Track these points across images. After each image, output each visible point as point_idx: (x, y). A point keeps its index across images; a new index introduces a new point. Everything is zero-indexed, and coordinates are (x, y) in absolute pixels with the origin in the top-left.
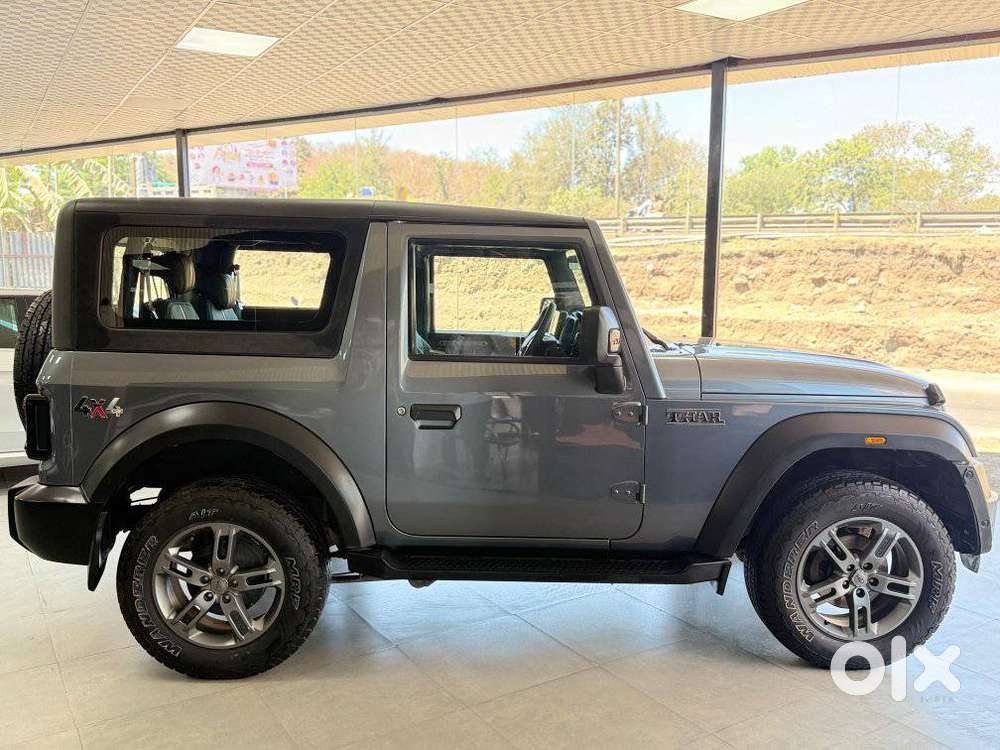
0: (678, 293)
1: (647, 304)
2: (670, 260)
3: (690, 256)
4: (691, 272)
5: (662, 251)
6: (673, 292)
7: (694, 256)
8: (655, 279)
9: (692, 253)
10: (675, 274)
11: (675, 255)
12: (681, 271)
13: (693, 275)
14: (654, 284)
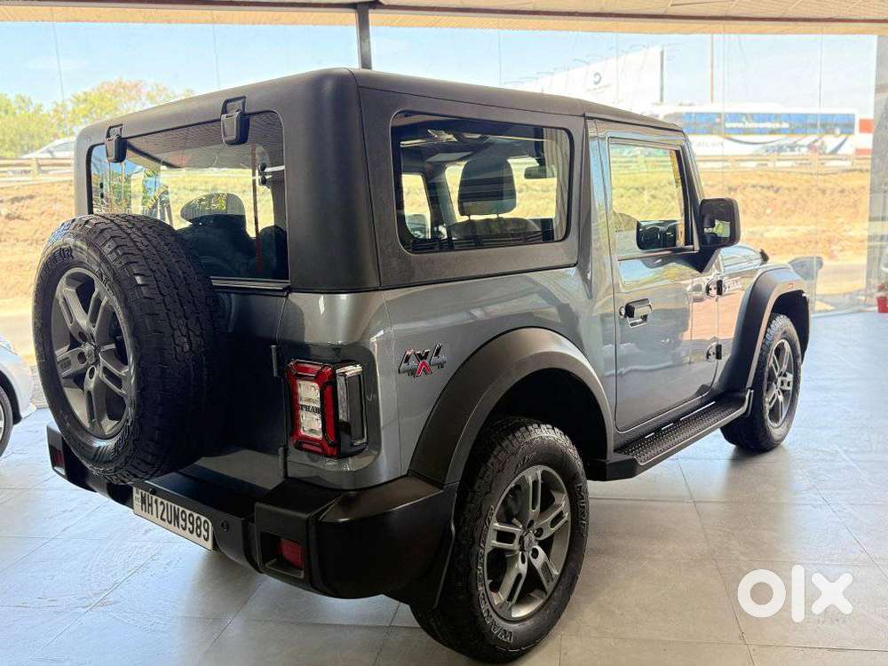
0: (42, 237)
1: (9, 250)
2: (27, 202)
3: (49, 198)
4: (53, 214)
5: (14, 194)
6: (37, 235)
7: (53, 197)
8: (12, 224)
9: (51, 195)
10: (36, 218)
11: (31, 197)
12: (42, 213)
13: (55, 217)
14: (12, 229)
